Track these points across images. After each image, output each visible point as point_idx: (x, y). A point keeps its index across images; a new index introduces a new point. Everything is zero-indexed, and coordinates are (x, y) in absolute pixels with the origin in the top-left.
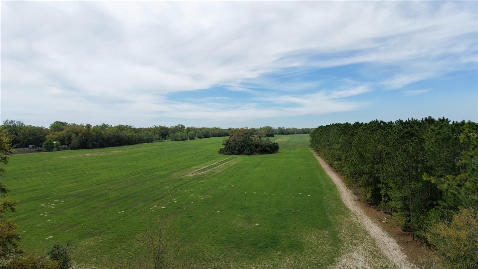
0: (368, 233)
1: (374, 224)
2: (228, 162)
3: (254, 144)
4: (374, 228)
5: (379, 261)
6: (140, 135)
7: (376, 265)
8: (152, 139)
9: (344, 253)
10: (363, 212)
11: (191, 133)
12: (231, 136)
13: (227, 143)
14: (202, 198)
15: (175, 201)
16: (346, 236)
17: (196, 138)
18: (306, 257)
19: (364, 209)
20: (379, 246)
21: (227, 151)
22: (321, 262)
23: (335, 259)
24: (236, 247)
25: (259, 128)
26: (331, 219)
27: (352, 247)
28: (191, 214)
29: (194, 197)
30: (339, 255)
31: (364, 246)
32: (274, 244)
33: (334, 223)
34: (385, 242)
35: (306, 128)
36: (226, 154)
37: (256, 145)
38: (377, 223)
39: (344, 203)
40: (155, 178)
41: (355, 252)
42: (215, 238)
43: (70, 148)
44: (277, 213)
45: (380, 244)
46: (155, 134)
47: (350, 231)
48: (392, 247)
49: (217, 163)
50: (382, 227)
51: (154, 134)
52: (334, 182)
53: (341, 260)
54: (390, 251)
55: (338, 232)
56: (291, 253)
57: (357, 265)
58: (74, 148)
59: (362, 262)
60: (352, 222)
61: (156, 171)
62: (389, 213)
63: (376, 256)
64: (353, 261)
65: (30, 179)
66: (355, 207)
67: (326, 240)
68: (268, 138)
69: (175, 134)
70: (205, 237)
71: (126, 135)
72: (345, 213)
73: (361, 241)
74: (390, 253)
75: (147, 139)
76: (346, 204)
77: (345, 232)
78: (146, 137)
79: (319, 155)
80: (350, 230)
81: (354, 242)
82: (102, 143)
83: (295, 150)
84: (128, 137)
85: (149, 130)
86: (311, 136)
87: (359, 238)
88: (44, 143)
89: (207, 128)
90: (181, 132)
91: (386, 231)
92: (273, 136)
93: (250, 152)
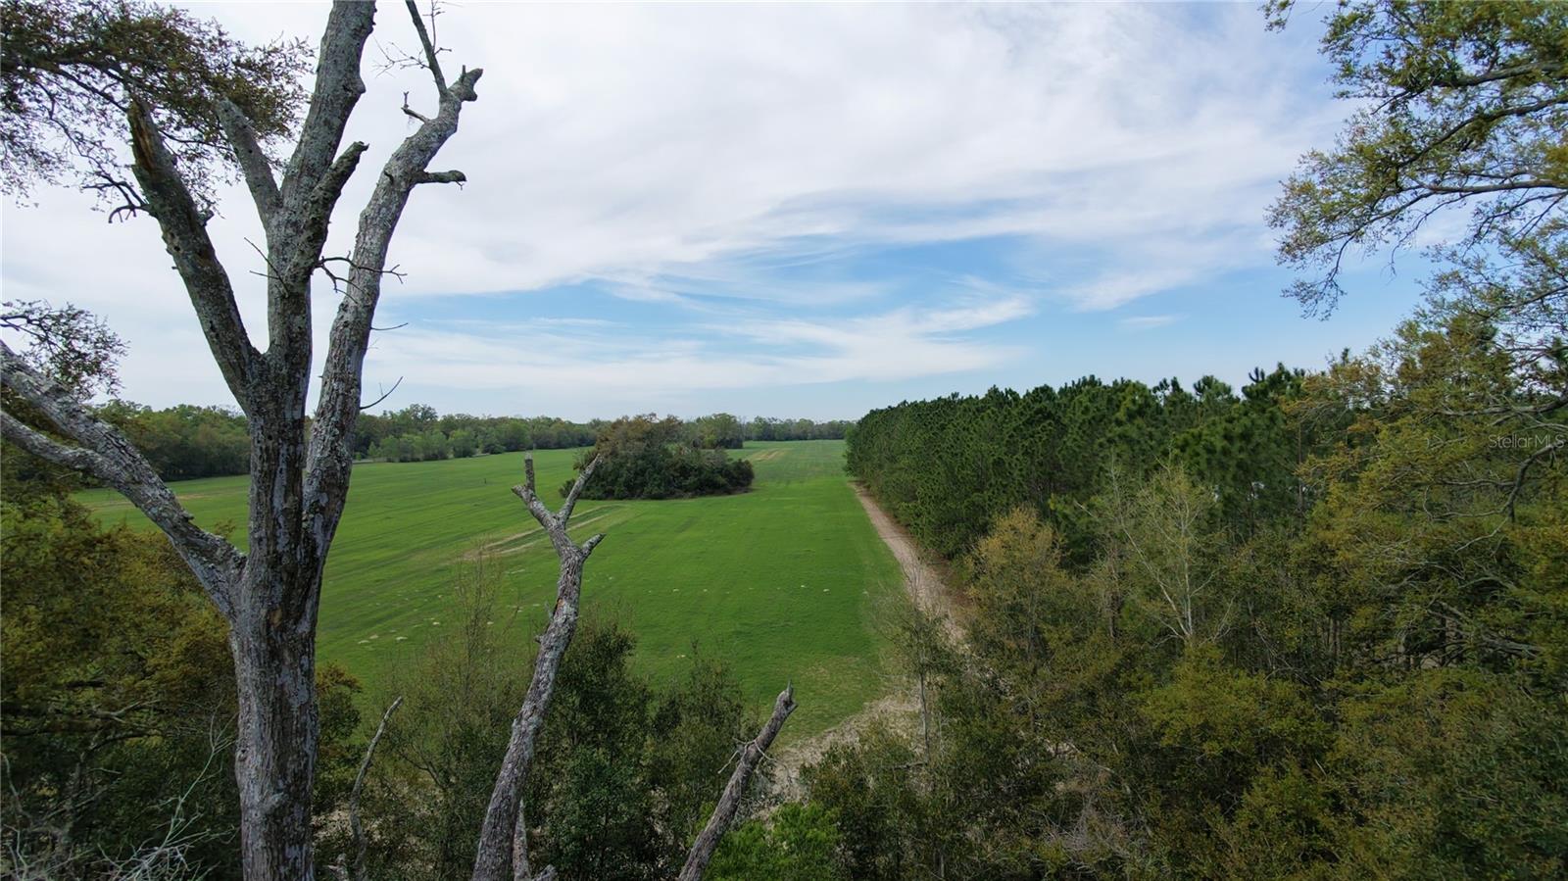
2: (595, 519)
3: (677, 466)
12: (602, 441)
17: (480, 453)
21: (588, 489)
36: (588, 497)
68: (721, 449)
69: (401, 440)
79: (868, 492)
83: (802, 482)
89: (517, 420)
90: (422, 430)
92: (739, 446)
93: (662, 490)
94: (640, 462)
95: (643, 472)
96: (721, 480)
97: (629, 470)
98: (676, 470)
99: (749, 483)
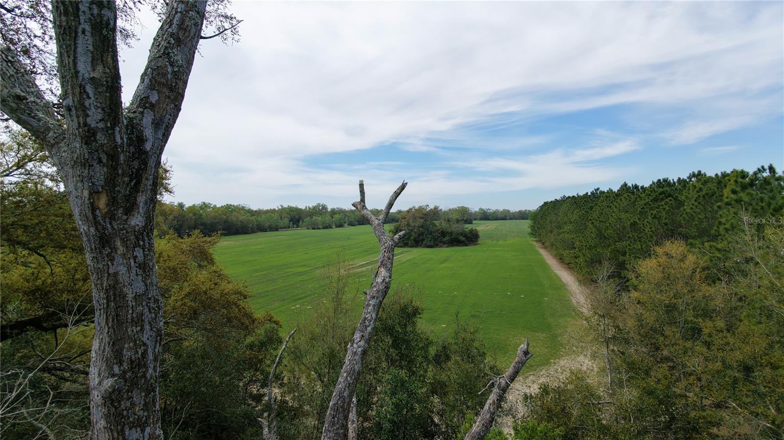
2: (399, 256)
8: (277, 226)
9: (565, 355)
15: (324, 300)
16: (570, 339)
17: (346, 226)
23: (551, 360)
25: (448, 209)
26: (552, 322)
27: (577, 350)
30: (557, 357)
33: (556, 325)
37: (442, 232)
39: (575, 305)
46: (282, 219)
47: (578, 334)
51: (280, 217)
52: (564, 281)
53: (558, 362)
55: (560, 335)
60: (582, 325)
64: (576, 363)
69: (313, 219)
71: (239, 220)
72: (573, 316)
75: (271, 226)
77: (569, 335)
79: (544, 247)
83: (505, 241)
84: (242, 222)
85: (273, 212)
90: (322, 215)
92: (471, 223)
93: (432, 243)
94: (421, 229)
95: (422, 234)
96: (462, 238)
97: (415, 233)
98: (439, 233)
99: (477, 241)
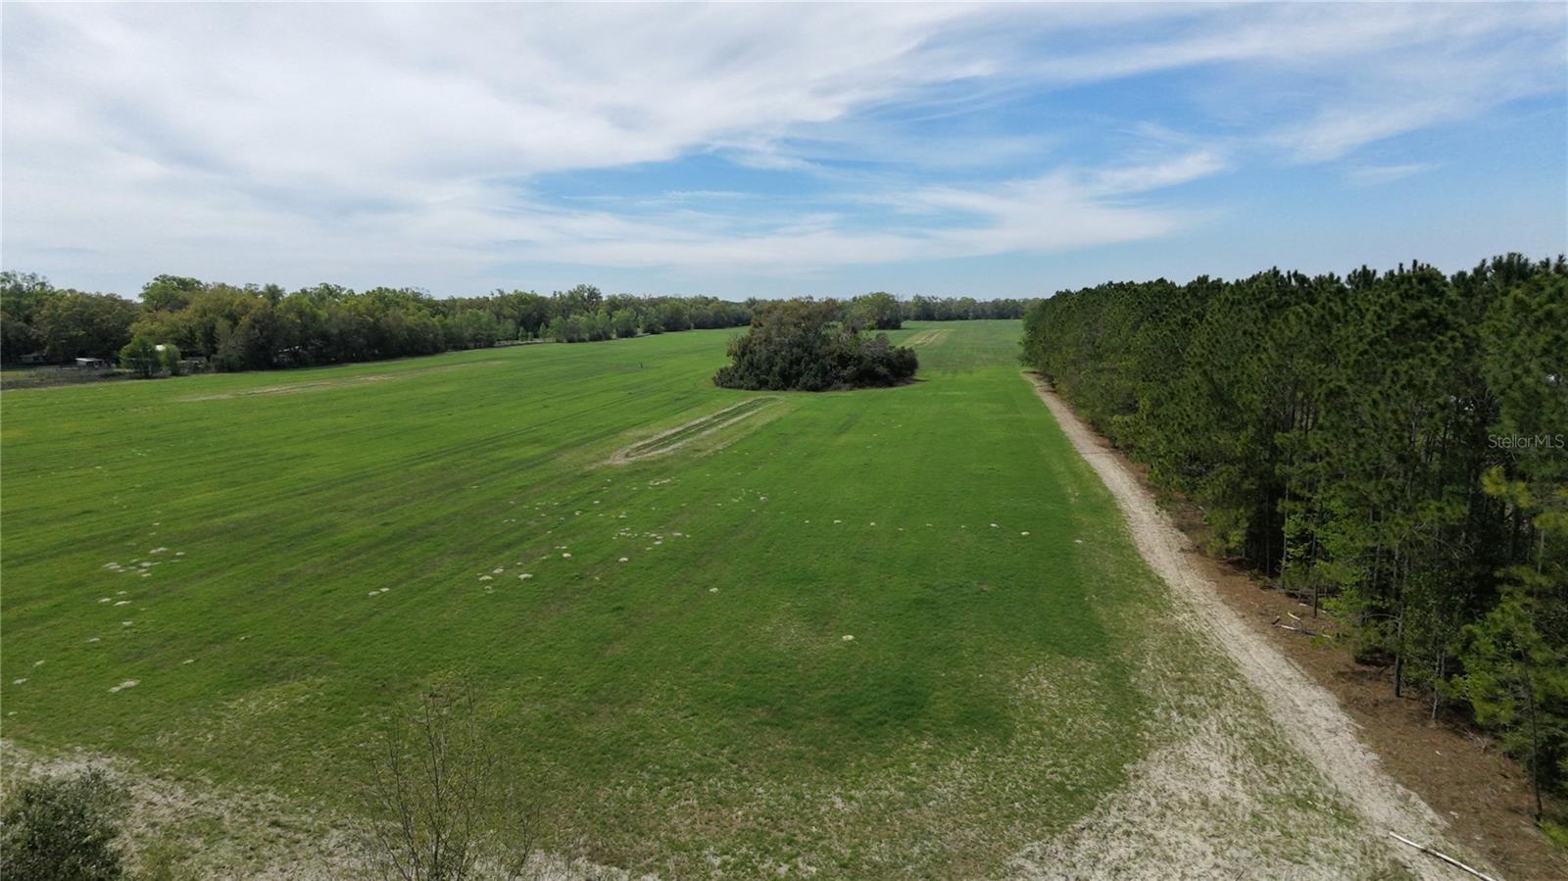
0: (1236, 669)
1: (1257, 636)
2: (747, 414)
3: (835, 355)
4: (1257, 652)
5: (1280, 773)
6: (449, 321)
7: (1272, 788)
8: (490, 336)
9: (1156, 743)
10: (1213, 594)
11: (620, 314)
12: (756, 326)
13: (743, 351)
14: (658, 543)
15: (566, 551)
16: (1158, 679)
17: (640, 334)
18: (1023, 759)
19: (1217, 582)
20: (1279, 719)
21: (741, 378)
22: (1077, 780)
23: (1125, 766)
24: (775, 721)
25: (849, 297)
26: (1105, 619)
27: (1183, 722)
28: (618, 601)
29: (629, 538)
30: (1139, 751)
31: (1226, 716)
32: (909, 712)
33: (1116, 631)
34: (1299, 703)
35: (1006, 301)
36: (740, 387)
37: (841, 356)
38: (1264, 633)
39: (1147, 559)
40: (498, 472)
41: (1195, 741)
42: (700, 689)
43: (216, 367)
44: (915, 596)
45: (1280, 711)
46: (502, 321)
47: (1173, 661)
48: (1323, 724)
49: (709, 417)
50: (1282, 648)
51: (498, 318)
52: (1109, 485)
53: (1146, 772)
54: (1318, 737)
55: (1132, 667)
56: (969, 744)
57: (1205, 790)
58: (227, 367)
59: (1219, 777)
60: (1175, 628)
61: (500, 447)
62: (1304, 598)
63: (1270, 754)
64: (1190, 775)
65: (74, 473)
66: (1183, 574)
67: (1091, 696)
68: (882, 331)
69: (569, 321)
70: (668, 683)
71: (403, 324)
72: (1151, 598)
73: (1214, 700)
74: (1319, 744)
75: (476, 335)
76: (1153, 565)
77: (1153, 665)
78: (471, 330)
79: (1054, 389)
80: (1174, 659)
81: (1187, 702)
82: (321, 349)
83: (971, 372)
84: (410, 330)
85: (481, 304)
86: (1027, 327)
87: (1206, 690)
88: (126, 349)
89: (676, 300)
90: (588, 311)
91: (1300, 663)
92: (896, 326)
93: (819, 381)
96: (882, 370)
98: (833, 360)
99: (913, 373)
